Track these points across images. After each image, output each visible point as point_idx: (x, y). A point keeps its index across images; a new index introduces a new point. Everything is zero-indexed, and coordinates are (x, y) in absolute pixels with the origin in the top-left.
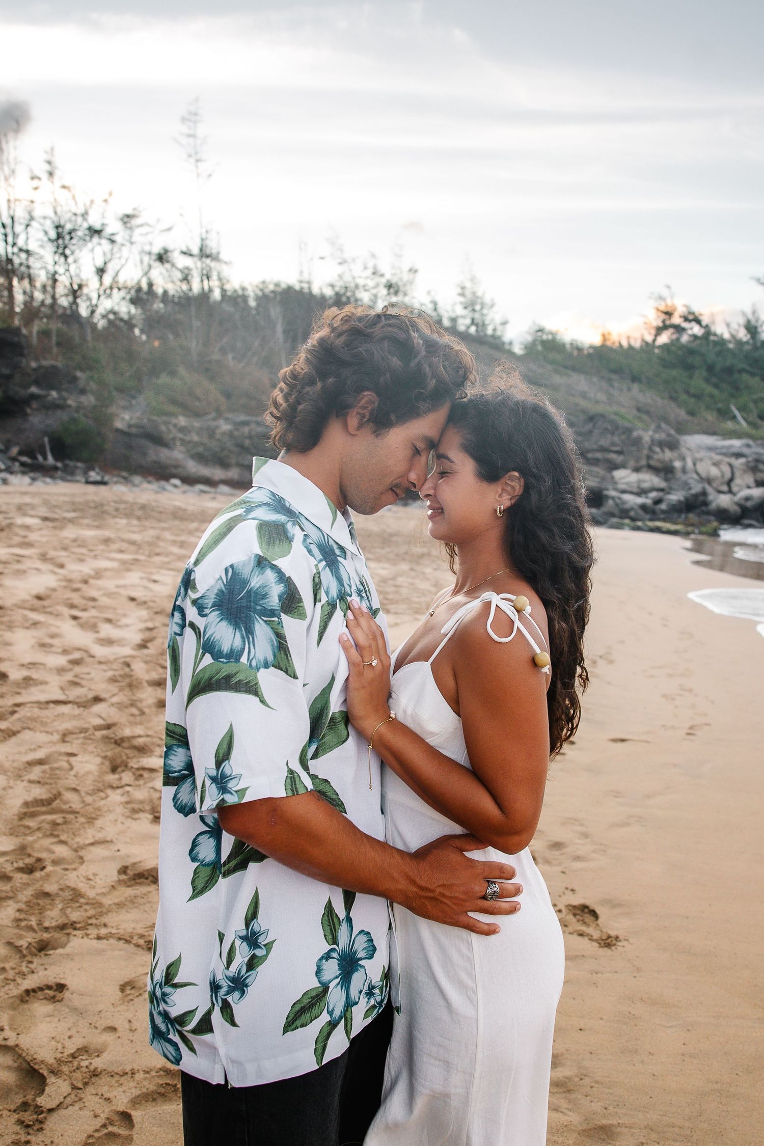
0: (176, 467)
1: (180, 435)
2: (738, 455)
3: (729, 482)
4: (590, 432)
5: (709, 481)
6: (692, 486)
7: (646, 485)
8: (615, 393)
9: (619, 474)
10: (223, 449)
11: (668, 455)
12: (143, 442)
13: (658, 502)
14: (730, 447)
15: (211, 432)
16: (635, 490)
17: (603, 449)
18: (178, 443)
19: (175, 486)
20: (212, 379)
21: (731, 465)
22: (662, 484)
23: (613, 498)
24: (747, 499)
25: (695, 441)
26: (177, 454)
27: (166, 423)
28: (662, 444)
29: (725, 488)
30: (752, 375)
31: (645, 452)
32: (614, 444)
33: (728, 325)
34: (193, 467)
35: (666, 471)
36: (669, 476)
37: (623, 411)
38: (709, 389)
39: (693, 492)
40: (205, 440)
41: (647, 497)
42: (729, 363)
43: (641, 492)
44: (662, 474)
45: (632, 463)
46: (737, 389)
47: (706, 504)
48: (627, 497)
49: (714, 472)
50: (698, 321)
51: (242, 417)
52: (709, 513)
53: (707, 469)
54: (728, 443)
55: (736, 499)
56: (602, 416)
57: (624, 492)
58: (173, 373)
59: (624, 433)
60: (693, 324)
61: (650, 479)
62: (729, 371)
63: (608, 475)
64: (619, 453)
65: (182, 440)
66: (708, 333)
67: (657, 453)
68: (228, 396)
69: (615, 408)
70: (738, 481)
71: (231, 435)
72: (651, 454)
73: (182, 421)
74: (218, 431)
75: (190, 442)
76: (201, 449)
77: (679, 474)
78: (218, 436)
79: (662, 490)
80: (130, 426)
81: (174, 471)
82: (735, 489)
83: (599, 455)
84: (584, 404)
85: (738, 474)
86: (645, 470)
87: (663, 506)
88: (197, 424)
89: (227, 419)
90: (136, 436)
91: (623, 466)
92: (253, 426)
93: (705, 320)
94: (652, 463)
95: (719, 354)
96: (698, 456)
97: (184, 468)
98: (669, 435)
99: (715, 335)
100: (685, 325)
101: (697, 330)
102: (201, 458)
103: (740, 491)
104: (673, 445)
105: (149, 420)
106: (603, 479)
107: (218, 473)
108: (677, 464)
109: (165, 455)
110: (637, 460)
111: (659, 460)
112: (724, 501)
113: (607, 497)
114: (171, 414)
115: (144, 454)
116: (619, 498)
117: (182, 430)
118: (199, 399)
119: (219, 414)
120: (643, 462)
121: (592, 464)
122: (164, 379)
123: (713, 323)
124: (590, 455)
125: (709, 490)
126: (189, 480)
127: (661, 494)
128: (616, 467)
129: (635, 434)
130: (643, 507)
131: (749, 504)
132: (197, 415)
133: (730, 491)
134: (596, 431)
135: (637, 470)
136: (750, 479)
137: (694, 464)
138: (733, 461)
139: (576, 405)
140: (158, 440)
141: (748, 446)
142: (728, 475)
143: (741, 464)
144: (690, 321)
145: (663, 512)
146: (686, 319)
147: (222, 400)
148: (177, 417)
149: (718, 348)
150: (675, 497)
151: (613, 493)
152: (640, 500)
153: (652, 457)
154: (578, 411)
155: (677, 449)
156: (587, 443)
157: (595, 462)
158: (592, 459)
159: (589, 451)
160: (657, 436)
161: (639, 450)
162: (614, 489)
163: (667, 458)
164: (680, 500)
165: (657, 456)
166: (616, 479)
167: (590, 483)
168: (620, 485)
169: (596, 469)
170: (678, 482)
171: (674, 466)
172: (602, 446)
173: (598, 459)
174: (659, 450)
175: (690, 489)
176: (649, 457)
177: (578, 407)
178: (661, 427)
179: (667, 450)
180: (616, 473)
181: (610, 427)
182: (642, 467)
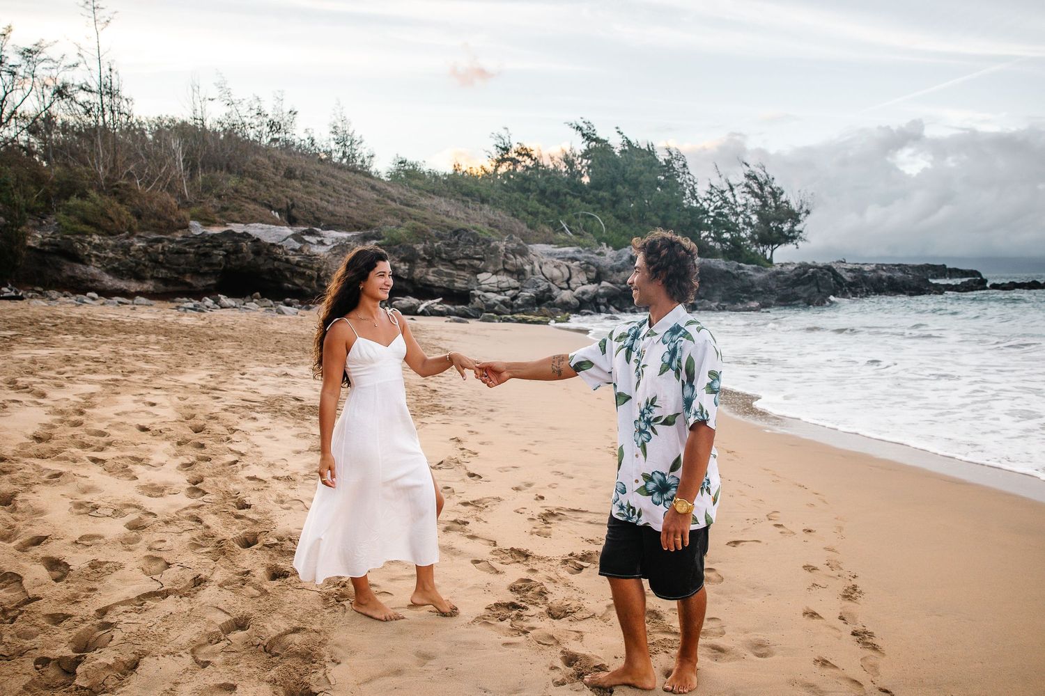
0: (93, 281)
1: (94, 252)
2: (573, 259)
3: (568, 281)
4: (457, 243)
5: (553, 280)
6: (540, 284)
7: (504, 285)
8: (471, 211)
9: (481, 277)
10: (138, 264)
11: (519, 260)
12: (57, 258)
13: (514, 298)
14: (566, 253)
15: (126, 250)
16: (496, 289)
17: (468, 257)
18: (93, 259)
19: (93, 299)
20: (121, 201)
21: (568, 267)
22: (517, 284)
23: (479, 296)
24: (584, 293)
25: (539, 248)
26: (94, 269)
27: (81, 241)
28: (514, 252)
29: (565, 285)
30: (575, 197)
31: (501, 258)
32: (477, 253)
33: (552, 158)
34: (109, 281)
35: (519, 273)
36: (521, 277)
37: (479, 226)
38: (542, 208)
39: (541, 289)
40: (120, 257)
41: (505, 295)
42: (556, 188)
43: (501, 291)
44: (516, 276)
45: (491, 268)
46: (563, 207)
47: (552, 298)
48: (489, 295)
49: (556, 273)
50: (530, 156)
51: (154, 236)
52: (554, 305)
53: (550, 270)
54: (563, 250)
55: (575, 293)
56: (465, 230)
57: (487, 291)
58: (83, 196)
59: (484, 244)
60: (526, 157)
61: (506, 280)
62: (557, 194)
63: (473, 278)
64: (481, 260)
65: (96, 256)
66: (537, 165)
67: (511, 259)
68: (139, 216)
69: (472, 224)
70: (574, 279)
71: (145, 250)
72: (506, 260)
73: (96, 239)
74: (132, 248)
75: (105, 258)
76: (116, 265)
77: (529, 275)
78: (132, 253)
79: (517, 288)
80: (43, 244)
81: (90, 285)
82: (573, 286)
83: (465, 262)
84: (448, 220)
85: (574, 275)
86: (502, 273)
87: (519, 302)
88: (110, 242)
89: (139, 237)
90: (48, 253)
91: (485, 271)
92: (166, 243)
93: (535, 154)
94: (507, 267)
95: (548, 181)
96: (544, 260)
97: (100, 281)
98: (519, 245)
99: (543, 166)
100: (520, 158)
101: (529, 162)
102: (116, 273)
103: (577, 287)
104: (523, 253)
105: (62, 238)
106: (469, 281)
107: (134, 286)
108: (527, 268)
109: (80, 269)
110: (496, 265)
111: (512, 265)
112: (566, 295)
113: (474, 296)
114: (84, 233)
115: (60, 270)
116: (483, 296)
117: (96, 247)
118: (112, 220)
119: (132, 233)
120: (501, 267)
121: (458, 269)
122: (74, 201)
123: (541, 157)
124: (458, 262)
125: (553, 287)
126: (107, 293)
127: (516, 291)
128: (480, 271)
129: (493, 244)
130: (503, 302)
131: (585, 297)
132: (110, 234)
133: (569, 288)
134: (461, 243)
135: (496, 273)
136: (583, 278)
137: (541, 268)
138: (569, 263)
139: (442, 222)
140: (75, 257)
141: (579, 252)
142: (567, 275)
143: (576, 266)
144: (523, 155)
145: (520, 306)
146: (520, 154)
147: (134, 220)
148: (91, 236)
149: (547, 176)
150: (528, 293)
151: (479, 292)
152: (500, 298)
153: (507, 263)
154: (444, 226)
155: (527, 255)
156: (455, 252)
157: (462, 268)
158: (460, 265)
159: (457, 259)
160: (510, 245)
161: (496, 257)
162: (479, 289)
163: (519, 263)
164: (531, 296)
165: (510, 262)
166: (480, 281)
167: (459, 284)
168: (483, 286)
169: (463, 273)
170: (529, 282)
171: (525, 270)
172: (467, 254)
173: (464, 265)
174: (512, 257)
175: (539, 287)
176: (504, 263)
177: (444, 224)
178: (512, 239)
179: (518, 257)
180: (479, 276)
181: (472, 239)
182: (499, 271)
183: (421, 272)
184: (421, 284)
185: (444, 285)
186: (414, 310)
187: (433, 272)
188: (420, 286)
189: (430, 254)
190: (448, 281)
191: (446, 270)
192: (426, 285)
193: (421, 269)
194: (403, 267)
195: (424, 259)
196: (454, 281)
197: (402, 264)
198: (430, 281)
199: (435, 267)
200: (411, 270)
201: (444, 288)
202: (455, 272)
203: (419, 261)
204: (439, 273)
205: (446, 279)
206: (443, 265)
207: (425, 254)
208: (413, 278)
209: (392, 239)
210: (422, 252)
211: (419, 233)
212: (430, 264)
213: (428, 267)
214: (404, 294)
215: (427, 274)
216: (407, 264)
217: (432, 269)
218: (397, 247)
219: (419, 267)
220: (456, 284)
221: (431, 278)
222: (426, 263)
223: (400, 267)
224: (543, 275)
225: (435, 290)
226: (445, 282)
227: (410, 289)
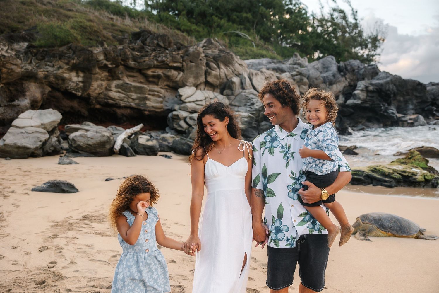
6: (254, 101)
9: (184, 92)
11: (224, 71)
17: (164, 65)
23: (185, 119)
28: (216, 59)
31: (204, 68)
36: (230, 91)
44: (218, 91)
45: (191, 80)
56: (150, 33)
57: (194, 111)
61: (214, 97)
63: (168, 94)
64: (179, 69)
72: (209, 70)
77: (237, 89)
83: (160, 72)
86: (206, 86)
94: (210, 79)
98: (220, 50)
108: (236, 80)
110: (196, 77)
111: (216, 76)
113: (175, 118)
116: (190, 118)
121: (150, 82)
128: (180, 85)
129: (191, 49)
135: (196, 87)
137: (251, 80)
151: (183, 114)
153: (210, 74)
154: (117, 30)
155: (231, 64)
156: (147, 59)
157: (155, 80)
158: (153, 76)
159: (150, 68)
160: (209, 52)
161: (197, 66)
162: (185, 109)
163: (223, 75)
164: (249, 117)
165: (213, 72)
166: (183, 98)
167: (153, 103)
168: (188, 105)
169: (155, 88)
170: (238, 98)
171: (233, 83)
172: (163, 62)
173: (158, 77)
174: (215, 66)
175: (253, 104)
176: (207, 73)
177: (116, 28)
178: (211, 43)
179: (222, 66)
180: (182, 91)
181: (162, 44)
182: (200, 84)
183: (100, 86)
184: (99, 103)
185: (133, 105)
186: (108, 147)
187: (117, 86)
188: (98, 106)
189: (114, 61)
190: (138, 98)
191: (133, 84)
192: (107, 105)
193: (99, 82)
194: (75, 79)
195: (104, 68)
196: (146, 99)
197: (73, 74)
198: (112, 99)
199: (119, 79)
200: (87, 83)
201: (130, 108)
202: (145, 86)
203: (97, 70)
204: (124, 88)
205: (134, 96)
206: (128, 76)
207: (107, 59)
208: (89, 95)
209: (56, 37)
210: (101, 57)
211: (90, 33)
212: (113, 75)
213: (109, 80)
214: (79, 118)
215: (108, 89)
216: (81, 74)
217: (115, 83)
218: (63, 49)
219: (97, 79)
220: (148, 103)
221: (114, 94)
222: (106, 74)
223: (70, 79)
224: (255, 88)
225: (119, 112)
226: (133, 99)
227: (84, 111)
